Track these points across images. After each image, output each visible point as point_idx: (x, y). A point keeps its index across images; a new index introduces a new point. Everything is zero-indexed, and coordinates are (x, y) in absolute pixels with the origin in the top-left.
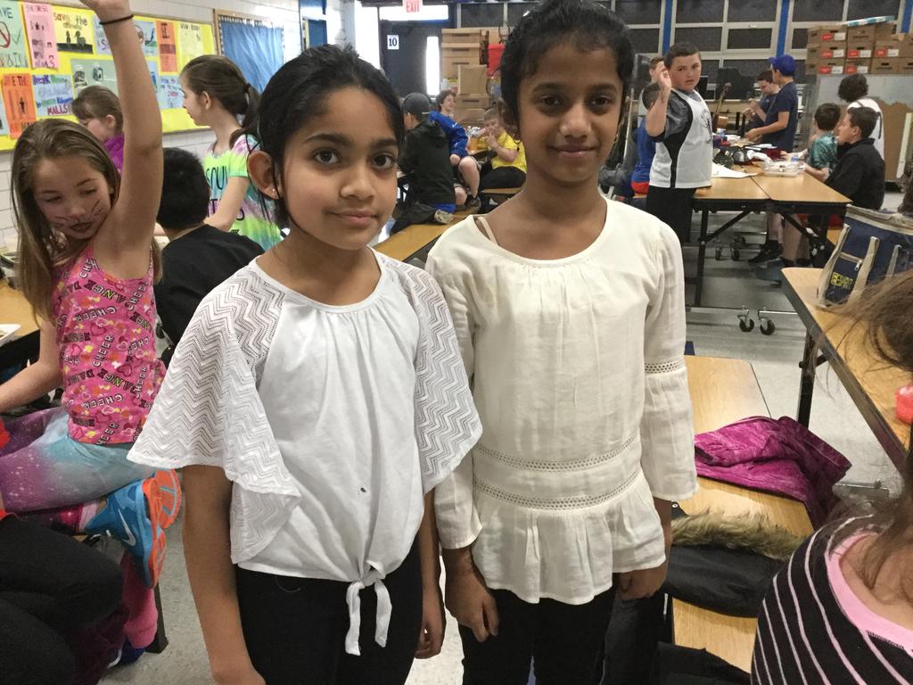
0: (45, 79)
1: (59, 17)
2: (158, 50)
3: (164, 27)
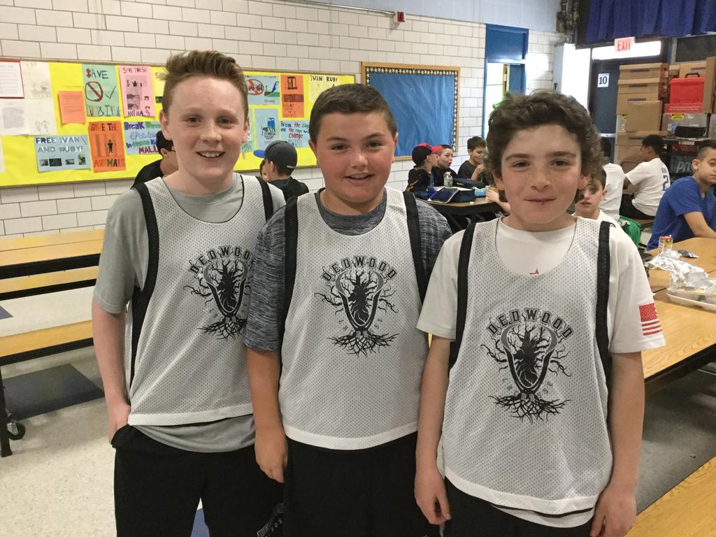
0: (140, 125)
2: (280, 99)
3: (290, 80)
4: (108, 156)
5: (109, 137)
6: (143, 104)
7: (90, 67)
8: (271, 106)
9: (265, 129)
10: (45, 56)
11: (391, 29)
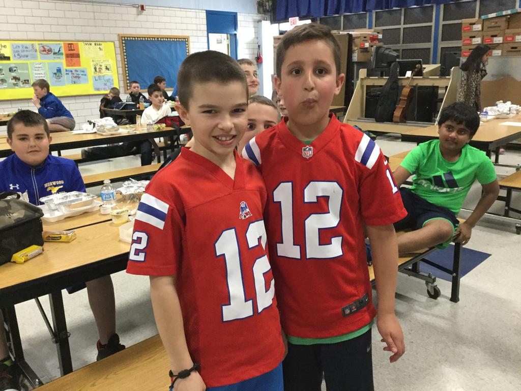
2: (64, 56)
3: (70, 45)
8: (58, 61)
9: (55, 74)
11: (138, 15)
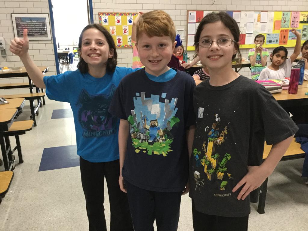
1: (302, 15)
4: (283, 40)
5: (285, 34)
6: (296, 23)
7: (284, 12)
10: (273, 10)
